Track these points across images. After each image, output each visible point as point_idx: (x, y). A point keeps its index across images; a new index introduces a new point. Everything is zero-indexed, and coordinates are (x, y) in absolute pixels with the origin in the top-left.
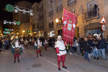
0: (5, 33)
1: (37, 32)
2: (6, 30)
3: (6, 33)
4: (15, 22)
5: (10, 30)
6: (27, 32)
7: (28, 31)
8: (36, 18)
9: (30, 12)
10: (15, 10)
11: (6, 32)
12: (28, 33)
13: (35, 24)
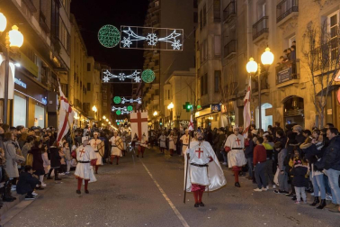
0: (118, 113)
1: (216, 108)
2: (117, 100)
3: (120, 111)
4: (136, 72)
5: (131, 101)
6: (185, 107)
7: (188, 103)
8: (210, 53)
9: (172, 40)
10: (122, 39)
11: (119, 109)
12: (188, 111)
13: (206, 75)
